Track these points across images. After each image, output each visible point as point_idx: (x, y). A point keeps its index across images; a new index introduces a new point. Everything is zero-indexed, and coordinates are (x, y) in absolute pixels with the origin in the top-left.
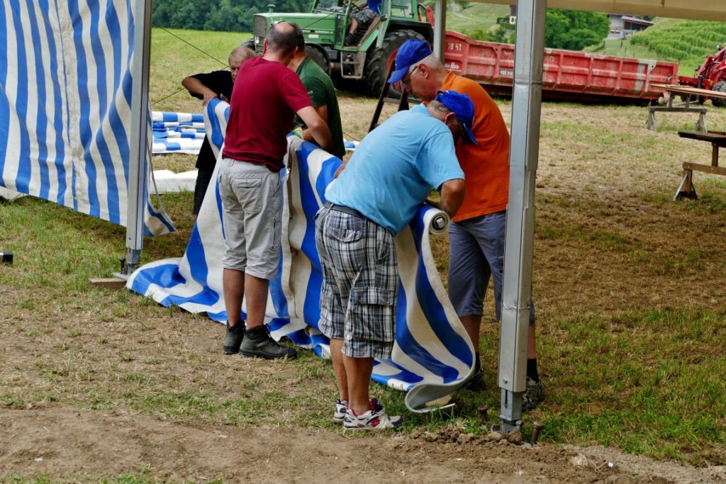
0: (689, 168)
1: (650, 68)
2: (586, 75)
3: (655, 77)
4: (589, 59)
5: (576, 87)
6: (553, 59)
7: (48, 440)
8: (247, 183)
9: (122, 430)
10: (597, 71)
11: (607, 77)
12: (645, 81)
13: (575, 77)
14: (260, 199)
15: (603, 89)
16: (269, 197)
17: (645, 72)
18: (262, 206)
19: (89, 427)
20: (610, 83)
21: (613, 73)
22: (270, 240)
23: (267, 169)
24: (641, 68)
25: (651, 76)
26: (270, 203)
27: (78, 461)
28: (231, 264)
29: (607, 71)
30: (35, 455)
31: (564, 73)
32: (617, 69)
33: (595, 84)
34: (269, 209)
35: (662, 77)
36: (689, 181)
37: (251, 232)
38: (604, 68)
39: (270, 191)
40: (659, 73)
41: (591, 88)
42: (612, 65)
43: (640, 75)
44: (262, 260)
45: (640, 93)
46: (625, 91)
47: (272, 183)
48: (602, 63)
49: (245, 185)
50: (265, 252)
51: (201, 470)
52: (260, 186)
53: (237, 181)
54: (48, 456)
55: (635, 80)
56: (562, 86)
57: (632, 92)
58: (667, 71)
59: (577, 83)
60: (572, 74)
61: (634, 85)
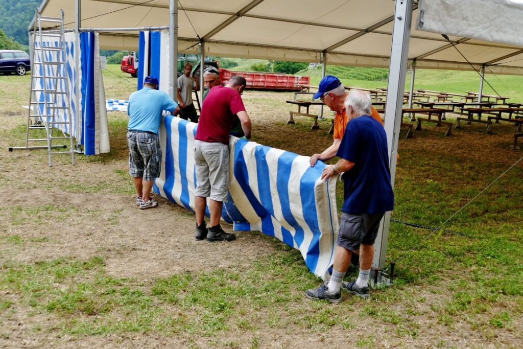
0: (291, 113)
1: (299, 79)
2: (276, 82)
3: (301, 82)
4: (276, 77)
5: (272, 87)
6: (263, 77)
7: (26, 197)
8: (211, 152)
9: (50, 194)
10: (279, 81)
11: (284, 83)
12: (298, 83)
13: (272, 83)
14: (218, 160)
15: (282, 87)
16: (223, 158)
17: (298, 80)
18: (219, 163)
19: (40, 193)
20: (285, 85)
21: (285, 81)
22: (224, 181)
23: (222, 144)
24: (296, 79)
26: (223, 162)
27: (33, 202)
28: (200, 194)
30: (20, 201)
31: (268, 82)
32: (287, 79)
33: (279, 85)
34: (223, 165)
35: (304, 82)
36: (292, 118)
37: (213, 178)
38: (282, 79)
39: (223, 155)
40: (303, 80)
41: (278, 87)
42: (285, 78)
43: (296, 81)
44: (220, 192)
45: (296, 88)
46: (291, 87)
47: (224, 151)
49: (210, 153)
50: (221, 187)
51: (70, 204)
52: (218, 153)
53: (206, 151)
54: (24, 201)
55: (294, 83)
56: (267, 86)
57: (293, 88)
58: (306, 79)
60: (270, 82)
61: (294, 85)
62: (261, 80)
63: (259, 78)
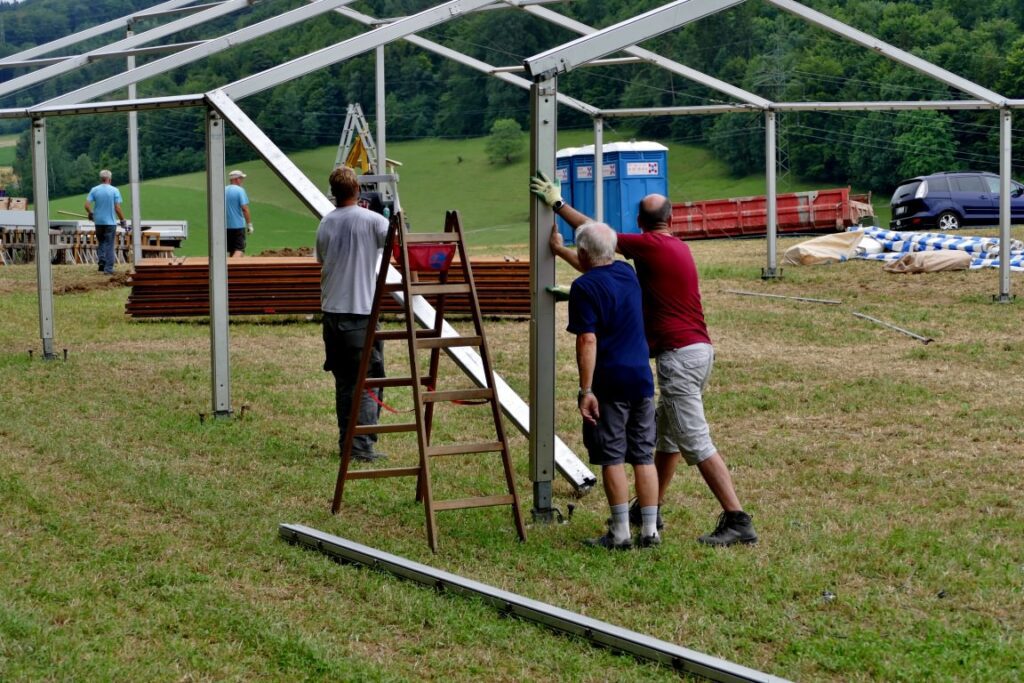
1: (812, 199)
2: (736, 218)
3: (820, 206)
4: (735, 203)
5: (728, 230)
6: (694, 210)
10: (748, 212)
12: (808, 212)
13: (725, 221)
17: (807, 203)
24: (801, 201)
25: (815, 206)
29: (760, 210)
31: (710, 220)
33: (749, 224)
35: (829, 205)
38: (757, 208)
40: (826, 202)
41: (746, 229)
43: (801, 207)
45: (806, 224)
46: (788, 225)
48: (752, 204)
55: (797, 213)
57: (797, 225)
58: (838, 197)
59: (729, 227)
60: (719, 219)
61: (798, 218)
62: (689, 217)
63: (687, 214)
